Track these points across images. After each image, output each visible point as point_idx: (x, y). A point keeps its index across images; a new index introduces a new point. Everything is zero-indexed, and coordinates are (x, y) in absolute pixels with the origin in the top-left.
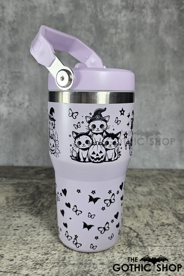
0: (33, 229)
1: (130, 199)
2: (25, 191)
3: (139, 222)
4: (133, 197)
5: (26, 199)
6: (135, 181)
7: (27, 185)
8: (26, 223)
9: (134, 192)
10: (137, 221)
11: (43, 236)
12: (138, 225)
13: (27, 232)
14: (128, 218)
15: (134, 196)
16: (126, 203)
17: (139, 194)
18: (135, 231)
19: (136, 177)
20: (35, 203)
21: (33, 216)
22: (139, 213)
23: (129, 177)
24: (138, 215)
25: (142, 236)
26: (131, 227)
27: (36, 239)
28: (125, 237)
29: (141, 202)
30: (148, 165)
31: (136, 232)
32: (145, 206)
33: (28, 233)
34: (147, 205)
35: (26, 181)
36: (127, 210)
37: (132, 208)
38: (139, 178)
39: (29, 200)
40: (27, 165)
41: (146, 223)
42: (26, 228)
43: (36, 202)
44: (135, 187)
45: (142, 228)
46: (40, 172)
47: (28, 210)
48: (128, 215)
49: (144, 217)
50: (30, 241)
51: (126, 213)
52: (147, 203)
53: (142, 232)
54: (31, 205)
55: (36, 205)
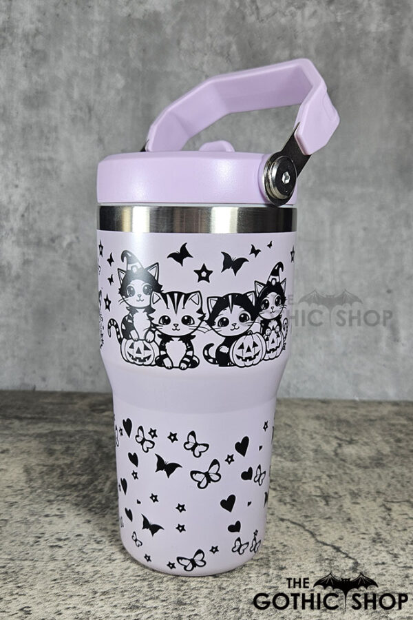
0: (95, 546)
1: (329, 476)
2: (70, 452)
3: (357, 532)
4: (336, 471)
5: (74, 472)
6: (339, 430)
7: (73, 438)
8: (78, 531)
9: (337, 459)
10: (351, 531)
11: (122, 563)
12: (355, 540)
13: (83, 552)
14: (330, 524)
15: (339, 467)
16: (322, 486)
17: (351, 464)
18: (347, 556)
19: (340, 421)
20: (96, 483)
21: (93, 513)
22: (356, 512)
23: (323, 422)
24: (353, 517)
25: (367, 567)
26: (336, 545)
27: (105, 571)
28: (326, 570)
29: (358, 483)
30: (369, 392)
31: (350, 558)
32: (369, 493)
33: (84, 556)
34: (373, 491)
35: (69, 429)
36: (324, 503)
37: (335, 498)
38: (348, 422)
39: (79, 475)
40: (69, 388)
41: (374, 536)
42: (80, 544)
43: (97, 479)
44: (340, 445)
45: (365, 549)
46: (103, 407)
47: (80, 499)
48: (327, 516)
49: (369, 522)
50: (92, 574)
51: (321, 510)
52: (372, 486)
53: (366, 557)
54: (86, 488)
55: (99, 488)
